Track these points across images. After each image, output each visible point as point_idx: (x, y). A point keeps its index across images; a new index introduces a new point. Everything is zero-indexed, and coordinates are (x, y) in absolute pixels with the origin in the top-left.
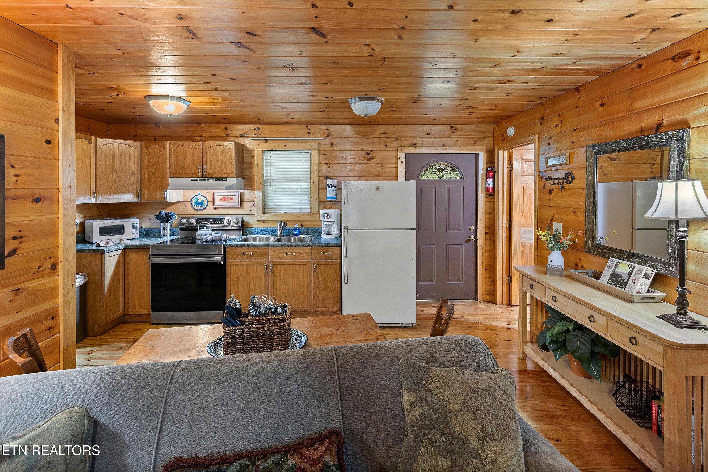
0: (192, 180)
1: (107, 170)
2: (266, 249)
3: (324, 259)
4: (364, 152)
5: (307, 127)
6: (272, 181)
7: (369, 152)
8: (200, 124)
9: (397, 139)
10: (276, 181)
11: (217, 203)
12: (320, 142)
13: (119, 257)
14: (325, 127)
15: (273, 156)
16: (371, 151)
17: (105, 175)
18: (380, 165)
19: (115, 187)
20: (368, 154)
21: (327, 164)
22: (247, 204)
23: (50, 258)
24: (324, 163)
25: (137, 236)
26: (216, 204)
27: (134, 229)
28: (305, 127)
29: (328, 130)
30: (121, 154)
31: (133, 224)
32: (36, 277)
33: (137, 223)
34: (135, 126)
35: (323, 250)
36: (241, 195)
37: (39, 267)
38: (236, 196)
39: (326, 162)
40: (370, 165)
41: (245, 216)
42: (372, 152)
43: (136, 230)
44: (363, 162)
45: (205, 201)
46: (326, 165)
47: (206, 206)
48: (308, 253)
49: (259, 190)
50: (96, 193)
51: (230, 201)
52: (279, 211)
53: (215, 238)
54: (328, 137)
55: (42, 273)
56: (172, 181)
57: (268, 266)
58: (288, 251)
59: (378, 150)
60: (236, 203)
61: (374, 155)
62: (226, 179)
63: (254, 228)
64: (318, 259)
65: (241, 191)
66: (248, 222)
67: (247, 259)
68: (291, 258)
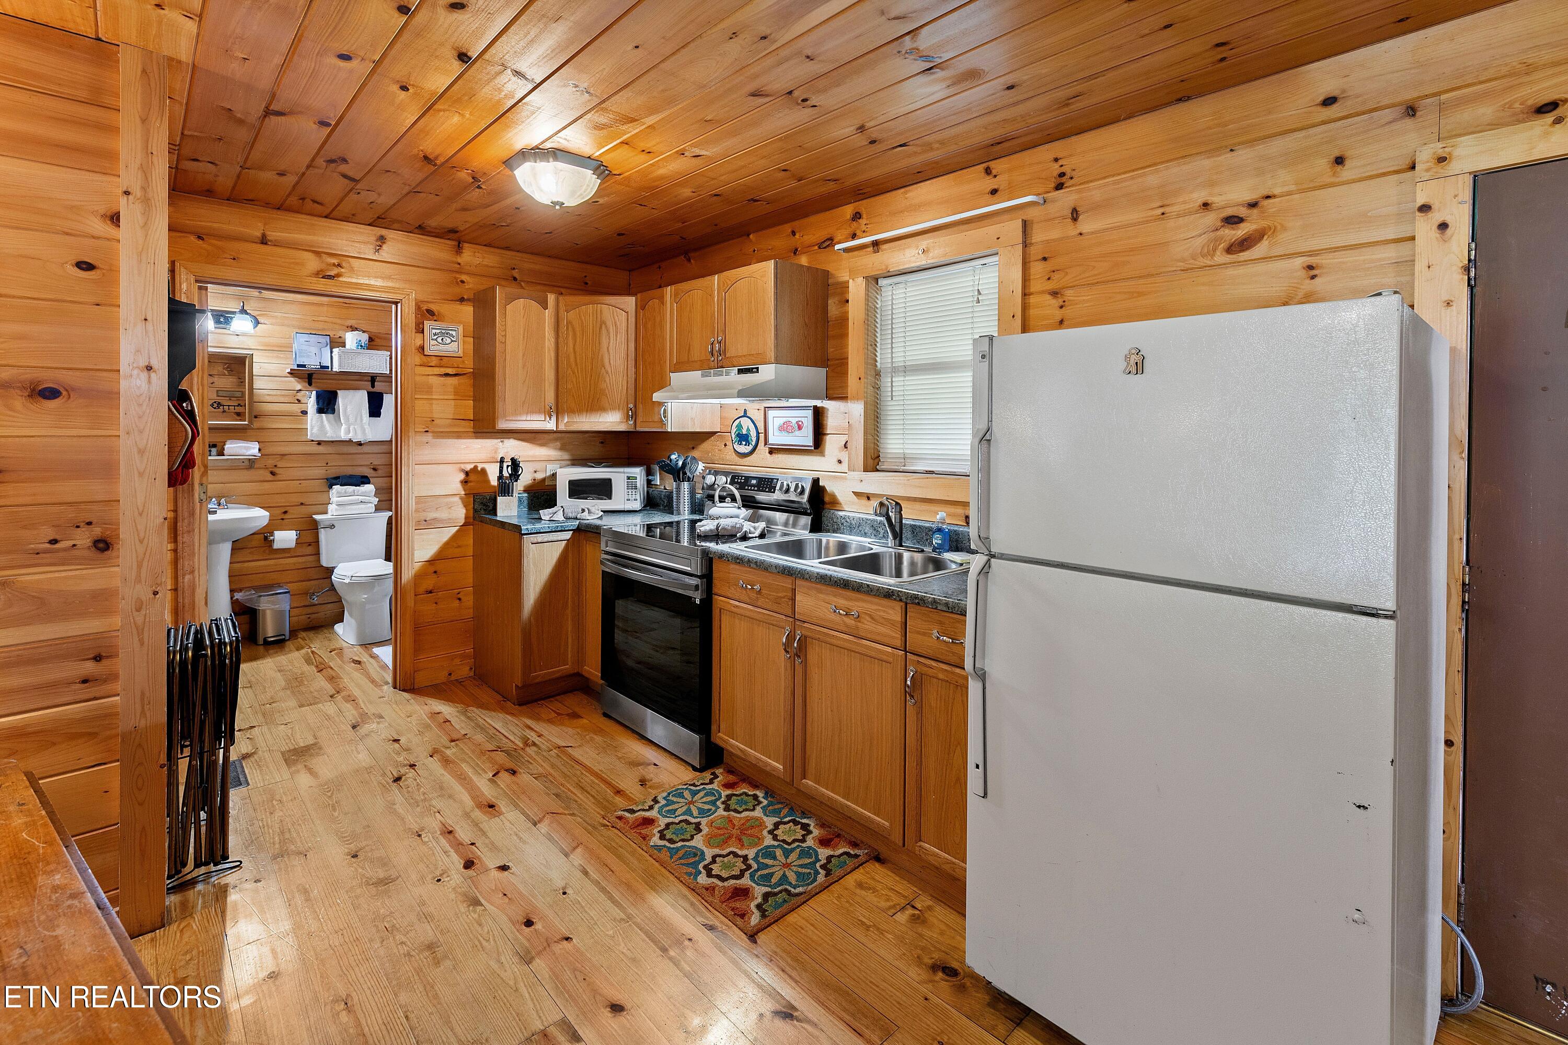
0: (703, 376)
1: (576, 361)
2: (787, 583)
3: (942, 658)
4: (1211, 219)
5: (988, 171)
6: (895, 370)
7: (1242, 212)
8: (748, 235)
9: (1411, 110)
10: (906, 370)
11: (776, 438)
12: (1031, 214)
13: (567, 545)
14: (1045, 153)
15: (899, 292)
16: (1253, 205)
17: (574, 373)
18: (1300, 262)
19: (589, 397)
20: (1233, 221)
21: (1055, 294)
22: (832, 443)
23: (89, 523)
24: (1043, 292)
25: (637, 505)
26: (772, 440)
27: (630, 491)
28: (983, 174)
29: (1060, 162)
30: (601, 325)
31: (629, 478)
32: (40, 561)
33: (636, 478)
34: (660, 268)
35: (941, 623)
36: (819, 415)
37: (54, 542)
38: (807, 419)
39: (1051, 286)
40: (1241, 271)
41: (825, 475)
42: (1255, 211)
43: (634, 493)
44: (1209, 263)
45: (753, 433)
46: (1048, 297)
47: (753, 443)
48: (892, 623)
49: (856, 398)
50: (558, 410)
51: (797, 433)
52: (912, 466)
53: (724, 529)
54: (1059, 187)
55: (61, 554)
56: (676, 378)
57: (791, 638)
58: (842, 602)
59: (1290, 193)
60: (806, 438)
61: (1263, 223)
62: (757, 368)
63: (841, 513)
64: (924, 653)
65: (819, 403)
66: (833, 496)
67: (748, 601)
68: (847, 626)
